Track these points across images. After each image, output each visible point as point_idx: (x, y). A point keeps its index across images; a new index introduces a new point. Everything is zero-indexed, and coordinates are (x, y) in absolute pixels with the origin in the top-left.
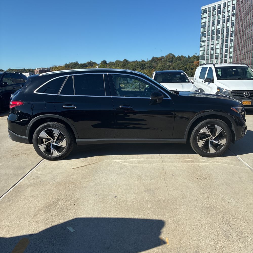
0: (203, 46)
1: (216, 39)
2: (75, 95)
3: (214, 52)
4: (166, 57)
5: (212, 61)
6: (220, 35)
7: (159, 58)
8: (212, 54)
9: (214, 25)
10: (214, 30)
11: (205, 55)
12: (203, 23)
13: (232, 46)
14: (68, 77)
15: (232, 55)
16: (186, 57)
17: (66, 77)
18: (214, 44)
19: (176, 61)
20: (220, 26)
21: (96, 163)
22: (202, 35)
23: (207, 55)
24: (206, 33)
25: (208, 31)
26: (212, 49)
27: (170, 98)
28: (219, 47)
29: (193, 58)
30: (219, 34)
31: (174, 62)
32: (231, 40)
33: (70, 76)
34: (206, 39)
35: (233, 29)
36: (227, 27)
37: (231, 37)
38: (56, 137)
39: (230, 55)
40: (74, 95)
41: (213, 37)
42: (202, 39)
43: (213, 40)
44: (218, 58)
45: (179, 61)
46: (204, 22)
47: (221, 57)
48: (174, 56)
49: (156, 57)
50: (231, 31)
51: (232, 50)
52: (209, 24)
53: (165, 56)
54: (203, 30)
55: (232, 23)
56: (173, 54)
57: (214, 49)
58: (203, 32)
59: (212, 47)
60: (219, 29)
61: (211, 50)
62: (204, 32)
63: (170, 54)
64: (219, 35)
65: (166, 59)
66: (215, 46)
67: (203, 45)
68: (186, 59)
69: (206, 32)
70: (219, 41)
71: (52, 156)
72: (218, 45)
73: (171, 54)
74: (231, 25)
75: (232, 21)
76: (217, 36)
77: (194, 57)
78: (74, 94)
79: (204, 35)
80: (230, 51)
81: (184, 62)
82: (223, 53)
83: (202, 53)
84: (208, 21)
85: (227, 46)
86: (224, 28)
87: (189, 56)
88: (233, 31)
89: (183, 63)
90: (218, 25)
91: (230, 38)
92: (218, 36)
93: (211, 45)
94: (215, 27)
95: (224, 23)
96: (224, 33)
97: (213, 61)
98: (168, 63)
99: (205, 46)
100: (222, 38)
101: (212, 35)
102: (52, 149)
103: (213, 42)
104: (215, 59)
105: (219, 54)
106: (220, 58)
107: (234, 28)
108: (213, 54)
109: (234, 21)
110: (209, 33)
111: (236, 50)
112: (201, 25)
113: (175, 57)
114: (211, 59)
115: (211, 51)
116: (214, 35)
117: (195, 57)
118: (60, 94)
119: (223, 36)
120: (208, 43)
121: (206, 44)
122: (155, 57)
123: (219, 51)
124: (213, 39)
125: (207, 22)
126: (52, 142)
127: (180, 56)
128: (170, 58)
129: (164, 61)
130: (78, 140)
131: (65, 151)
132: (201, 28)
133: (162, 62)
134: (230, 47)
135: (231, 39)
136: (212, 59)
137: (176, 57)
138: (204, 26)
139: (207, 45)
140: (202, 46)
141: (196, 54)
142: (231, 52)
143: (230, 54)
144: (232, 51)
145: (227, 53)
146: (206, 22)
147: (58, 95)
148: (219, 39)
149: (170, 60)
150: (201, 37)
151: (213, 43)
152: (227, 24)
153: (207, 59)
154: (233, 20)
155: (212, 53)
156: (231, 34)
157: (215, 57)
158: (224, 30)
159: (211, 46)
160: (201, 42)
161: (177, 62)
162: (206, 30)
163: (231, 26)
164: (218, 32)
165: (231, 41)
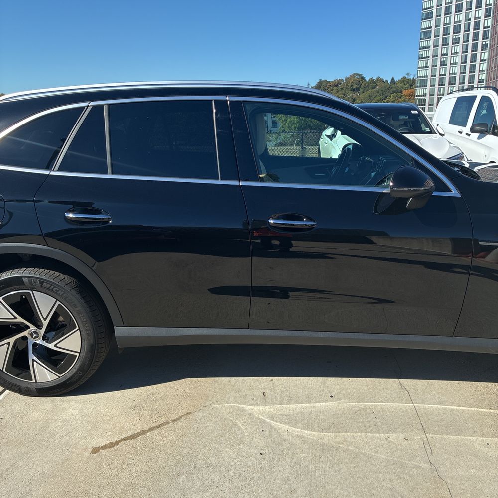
0: (425, 58)
1: (453, 44)
2: (113, 173)
3: (448, 69)
4: (346, 80)
5: (442, 89)
6: (461, 36)
7: (333, 82)
8: (443, 75)
9: (448, 14)
10: (449, 24)
11: (427, 76)
12: (427, 9)
13: (486, 57)
14: (89, 109)
15: (484, 77)
16: (386, 80)
17: (81, 109)
18: (447, 55)
19: (366, 89)
20: (462, 17)
21: (180, 418)
22: (423, 34)
23: (432, 76)
24: (430, 32)
25: (436, 27)
26: (443, 64)
27: (454, 193)
28: (458, 59)
29: (401, 83)
30: (460, 32)
31: (361, 90)
32: (483, 45)
33: (94, 107)
34: (431, 43)
35: (489, 23)
36: (475, 18)
37: (483, 39)
38: (45, 319)
39: (480, 78)
40: (106, 172)
41: (446, 38)
42: (424, 44)
43: (446, 45)
44: (455, 84)
45: (372, 89)
46: (429, 8)
47: (461, 81)
48: (363, 78)
49: (326, 81)
50: (484, 28)
51: (484, 66)
52: (439, 11)
53: (344, 79)
54: (425, 25)
55: (486, 10)
56: (362, 75)
57: (446, 65)
58: (425, 29)
59: (442, 60)
60: (460, 22)
61: (441, 65)
62: (427, 28)
63: (354, 74)
64: (458, 35)
65: (347, 85)
66: (449, 59)
67: (425, 55)
68: (386, 84)
69: (431, 27)
70: (459, 48)
71: (34, 381)
72: (456, 56)
73: (358, 74)
74: (485, 14)
75: (486, 5)
76: (454, 37)
77: (404, 80)
78: (109, 170)
79: (427, 35)
80: (481, 69)
81: (382, 91)
82: (465, 73)
83: (421, 73)
84: (438, 6)
85: (474, 58)
86: (470, 20)
87: (393, 79)
88: (489, 27)
89: (380, 92)
90: (458, 15)
91: (482, 42)
92: (457, 37)
93: (442, 55)
94: (450, 17)
95: (471, 9)
96: (469, 31)
97: (444, 88)
98: (350, 92)
99: (429, 57)
100: (464, 42)
101: (443, 35)
102: (33, 360)
103: (445, 49)
104: (449, 84)
105: (458, 74)
106: (460, 83)
107: (490, 21)
108: (445, 75)
109: (492, 6)
110: (437, 31)
111: (493, 66)
112: (423, 14)
113: (365, 80)
114: (439, 85)
115: (440, 68)
116: (449, 34)
117: (405, 82)
118: (60, 170)
119: (468, 38)
120: (435, 52)
121: (430, 53)
122: (324, 81)
123: (457, 69)
124: (445, 43)
125: (435, 7)
126: (32, 335)
127: (375, 78)
128: (355, 82)
129: (342, 89)
130: (120, 331)
131: (77, 366)
132: (422, 20)
133: (338, 91)
134: (481, 61)
135: (484, 43)
136: (442, 85)
137: (367, 80)
138: (429, 16)
139: (433, 56)
140: (423, 58)
141: (408, 74)
142: (483, 71)
143: (480, 75)
144: (485, 68)
145: (474, 72)
146: (432, 7)
147: (53, 173)
148: (458, 43)
149: (354, 87)
150: (421, 39)
151: (445, 52)
152: (477, 12)
153: (431, 86)
154: (489, 5)
155: (443, 73)
156: (484, 33)
157: (449, 81)
158: (469, 24)
159: (441, 58)
160: (420, 49)
161: (368, 90)
162: (433, 24)
163: (485, 17)
164: (457, 30)
165: (484, 47)
